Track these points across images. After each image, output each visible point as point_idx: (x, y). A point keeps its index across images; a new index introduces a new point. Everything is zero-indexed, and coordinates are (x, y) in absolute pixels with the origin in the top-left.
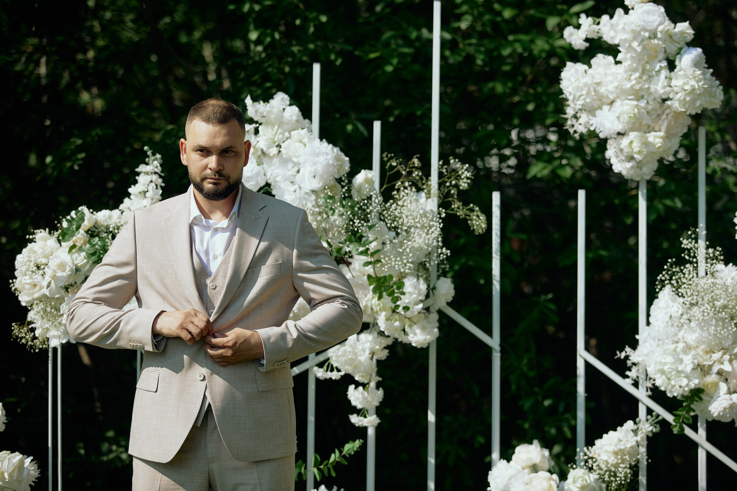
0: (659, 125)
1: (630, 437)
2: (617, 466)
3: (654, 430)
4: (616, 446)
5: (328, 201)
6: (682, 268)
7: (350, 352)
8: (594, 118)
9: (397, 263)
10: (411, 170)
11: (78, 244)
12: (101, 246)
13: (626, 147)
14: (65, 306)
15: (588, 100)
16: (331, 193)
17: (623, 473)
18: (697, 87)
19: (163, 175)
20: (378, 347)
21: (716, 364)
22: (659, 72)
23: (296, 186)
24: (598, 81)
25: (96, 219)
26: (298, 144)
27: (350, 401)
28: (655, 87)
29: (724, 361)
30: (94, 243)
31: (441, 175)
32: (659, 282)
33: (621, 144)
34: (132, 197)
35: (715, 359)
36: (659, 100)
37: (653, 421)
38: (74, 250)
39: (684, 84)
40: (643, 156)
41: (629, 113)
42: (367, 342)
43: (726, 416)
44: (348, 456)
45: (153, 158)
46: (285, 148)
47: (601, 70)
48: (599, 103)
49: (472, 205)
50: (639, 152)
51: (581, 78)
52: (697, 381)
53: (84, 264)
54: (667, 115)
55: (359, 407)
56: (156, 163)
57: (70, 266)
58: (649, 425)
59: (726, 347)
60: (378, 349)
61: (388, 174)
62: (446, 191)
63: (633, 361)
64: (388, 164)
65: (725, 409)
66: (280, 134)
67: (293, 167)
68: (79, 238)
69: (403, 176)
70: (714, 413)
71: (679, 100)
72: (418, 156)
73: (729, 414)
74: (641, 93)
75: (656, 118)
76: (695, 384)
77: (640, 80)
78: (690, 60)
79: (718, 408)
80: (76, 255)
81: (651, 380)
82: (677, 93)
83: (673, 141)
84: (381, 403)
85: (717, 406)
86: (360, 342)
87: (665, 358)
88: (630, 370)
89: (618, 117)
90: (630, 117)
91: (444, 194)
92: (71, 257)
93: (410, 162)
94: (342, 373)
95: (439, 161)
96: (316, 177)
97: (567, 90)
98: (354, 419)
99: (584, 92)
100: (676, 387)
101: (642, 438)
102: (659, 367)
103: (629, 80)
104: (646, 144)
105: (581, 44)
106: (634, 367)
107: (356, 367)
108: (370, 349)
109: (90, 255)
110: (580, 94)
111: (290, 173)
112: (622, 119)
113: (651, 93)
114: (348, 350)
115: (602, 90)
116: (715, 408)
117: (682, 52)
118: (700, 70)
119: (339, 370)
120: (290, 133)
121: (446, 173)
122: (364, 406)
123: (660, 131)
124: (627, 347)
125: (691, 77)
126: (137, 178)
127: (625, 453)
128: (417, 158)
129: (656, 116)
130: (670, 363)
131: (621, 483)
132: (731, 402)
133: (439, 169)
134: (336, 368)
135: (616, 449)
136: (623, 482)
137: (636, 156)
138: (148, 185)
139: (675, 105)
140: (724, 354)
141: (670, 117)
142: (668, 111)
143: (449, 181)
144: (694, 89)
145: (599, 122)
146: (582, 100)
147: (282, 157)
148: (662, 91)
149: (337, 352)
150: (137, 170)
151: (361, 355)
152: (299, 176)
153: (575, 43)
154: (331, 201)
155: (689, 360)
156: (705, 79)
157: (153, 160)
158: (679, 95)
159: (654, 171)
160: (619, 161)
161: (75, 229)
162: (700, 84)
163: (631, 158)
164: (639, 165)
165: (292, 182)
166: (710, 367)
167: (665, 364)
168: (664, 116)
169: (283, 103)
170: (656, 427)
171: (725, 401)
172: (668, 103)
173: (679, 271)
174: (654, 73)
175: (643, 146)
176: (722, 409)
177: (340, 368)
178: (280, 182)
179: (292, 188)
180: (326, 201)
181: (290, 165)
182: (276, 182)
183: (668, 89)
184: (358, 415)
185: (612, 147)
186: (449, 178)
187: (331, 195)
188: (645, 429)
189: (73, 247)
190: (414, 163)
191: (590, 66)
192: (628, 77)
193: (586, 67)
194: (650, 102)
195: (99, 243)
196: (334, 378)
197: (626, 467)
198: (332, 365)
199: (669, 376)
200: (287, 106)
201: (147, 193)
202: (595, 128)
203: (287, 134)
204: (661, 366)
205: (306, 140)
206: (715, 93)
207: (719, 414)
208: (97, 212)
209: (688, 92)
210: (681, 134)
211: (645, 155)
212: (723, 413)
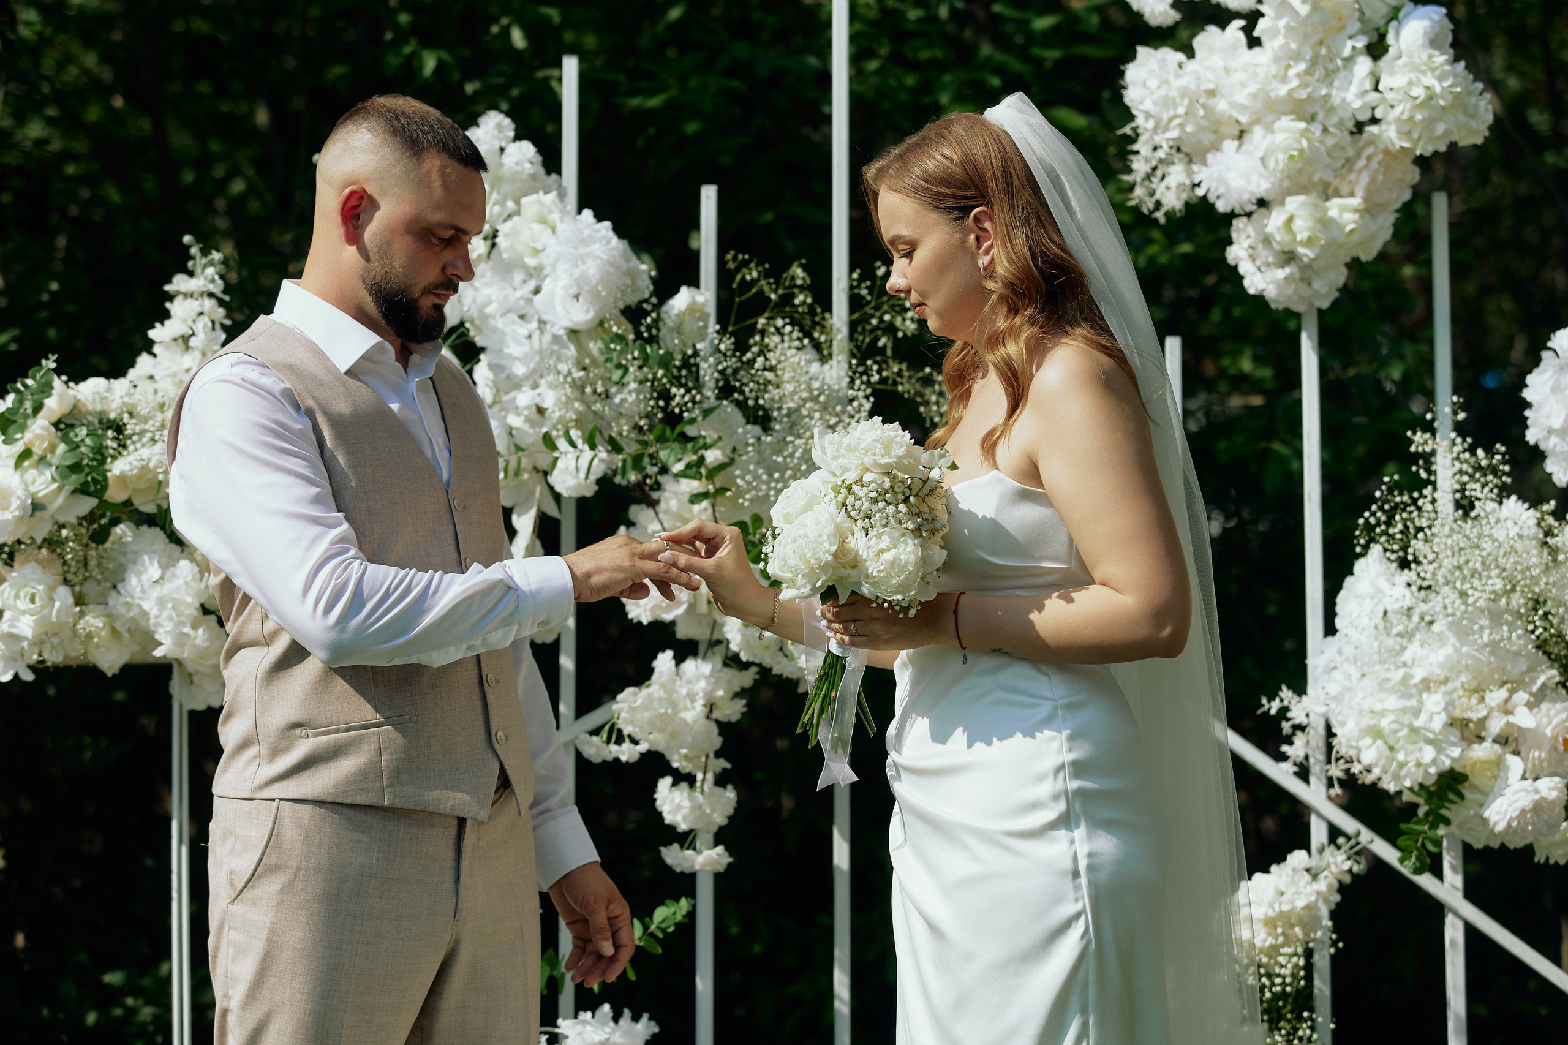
0: (1350, 182)
1: (1302, 883)
2: (1273, 953)
3: (1356, 869)
4: (1271, 905)
5: (612, 346)
6: (1416, 495)
7: (660, 699)
8: (1204, 169)
9: (773, 485)
10: (789, 291)
11: (37, 451)
12: (92, 448)
13: (1278, 229)
14: (8, 589)
15: (1189, 129)
16: (619, 328)
17: (1289, 966)
18: (1438, 89)
19: (227, 298)
20: (720, 693)
21: (1495, 714)
22: (1349, 61)
23: (534, 325)
24: (1211, 86)
25: (75, 397)
26: (536, 227)
27: (661, 813)
28: (1342, 94)
29: (1516, 706)
30: (77, 439)
31: (855, 302)
32: (1362, 531)
33: (1266, 225)
34: (156, 349)
35: (1493, 704)
36: (1350, 125)
37: (1352, 848)
38: (26, 463)
39: (1411, 84)
40: (1317, 250)
41: (1287, 149)
42: (698, 678)
43: (1525, 831)
44: (661, 935)
45: (204, 261)
46: (507, 235)
47: (1217, 61)
48: (1212, 137)
49: (928, 370)
50: (1309, 242)
51: (1171, 78)
52: (1456, 752)
53: (52, 492)
54: (1369, 158)
55: (683, 827)
56: (210, 271)
57: (19, 498)
58: (1344, 857)
59: (1515, 678)
60: (722, 697)
61: (737, 300)
62: (867, 340)
63: (1297, 722)
64: (739, 277)
65: (1523, 812)
66: (495, 204)
67: (525, 281)
68: (37, 436)
69: (772, 305)
70: (1496, 823)
71: (1398, 120)
72: (804, 261)
73: (1533, 824)
74: (1311, 110)
75: (1343, 166)
76: (1453, 760)
77: (1308, 78)
78: (1421, 31)
79: (1506, 812)
80: (33, 472)
81: (1342, 761)
82: (1392, 107)
83: (1380, 219)
84: (730, 818)
85: (1505, 807)
86: (684, 680)
87: (1382, 701)
88: (1290, 743)
89: (1263, 160)
90: (1291, 157)
91: (864, 346)
92: (21, 476)
93: (785, 275)
94: (643, 747)
95: (851, 270)
96: (581, 299)
97: (1141, 107)
98: (673, 856)
99: (1181, 110)
100: (1410, 765)
101: (1330, 886)
102: (1367, 721)
103: (1284, 79)
104: (1325, 223)
105: (1165, 13)
106: (1299, 733)
107: (674, 735)
108: (705, 694)
109: (66, 470)
110: (1171, 113)
111: (518, 294)
112: (1272, 164)
113: (1331, 110)
114: (656, 695)
115: (1222, 105)
116: (1498, 813)
117: (1401, 15)
118: (1442, 54)
119: (636, 742)
120: (517, 202)
121: (869, 298)
122: (693, 827)
123: (1352, 194)
124: (1284, 687)
125: (1423, 68)
126: (168, 305)
127: (1293, 921)
128: (802, 266)
129: (1343, 161)
130: (1393, 711)
131: (1284, 990)
132: (1537, 797)
133: (851, 288)
134: (630, 736)
135: (1271, 913)
136: (1288, 989)
137: (1301, 250)
138: (194, 321)
139: (1389, 134)
140: (1512, 692)
141: (1374, 165)
142: (1369, 151)
143: (878, 314)
144: (1431, 97)
145: (1216, 175)
146: (1174, 129)
147: (501, 255)
148: (1357, 104)
149: (632, 699)
150: (167, 288)
151: (685, 709)
152: (537, 298)
153: (1152, 12)
154: (618, 348)
155: (1438, 703)
156: (1455, 76)
157: (205, 266)
158: (1398, 110)
159: (1339, 290)
160: (1259, 269)
161: (29, 411)
162: (1446, 84)
163: (1288, 257)
164: (1307, 273)
165: (522, 317)
166: (1482, 722)
167: (1383, 713)
168: (1362, 162)
169: (501, 135)
170: (1358, 862)
171: (1524, 793)
172: (1373, 129)
173: (1409, 502)
174: (1339, 62)
175: (1318, 227)
176: (1517, 813)
177: (637, 737)
178: (494, 317)
179: (523, 330)
180: (607, 347)
181: (519, 276)
182: (485, 317)
183: (1374, 96)
184: (682, 847)
185: (1243, 236)
186: (876, 308)
187: (620, 332)
188: (1336, 864)
189: (26, 454)
190: (793, 278)
191: (1191, 54)
192: (1282, 73)
193: (1181, 56)
194: (1332, 129)
195: (88, 441)
196: (624, 758)
197: (1295, 954)
198: (620, 731)
199: (1391, 743)
200: (508, 143)
201: (193, 339)
202: (1208, 191)
203: (511, 205)
204: (1372, 719)
205: (555, 217)
206: (1476, 106)
207: (1509, 825)
208: (77, 383)
209: (1418, 101)
210: (1398, 205)
211: (1322, 247)
212: (1519, 823)
